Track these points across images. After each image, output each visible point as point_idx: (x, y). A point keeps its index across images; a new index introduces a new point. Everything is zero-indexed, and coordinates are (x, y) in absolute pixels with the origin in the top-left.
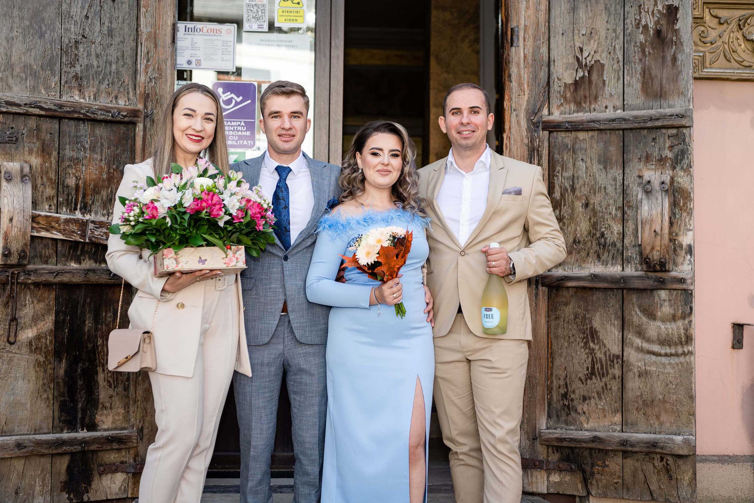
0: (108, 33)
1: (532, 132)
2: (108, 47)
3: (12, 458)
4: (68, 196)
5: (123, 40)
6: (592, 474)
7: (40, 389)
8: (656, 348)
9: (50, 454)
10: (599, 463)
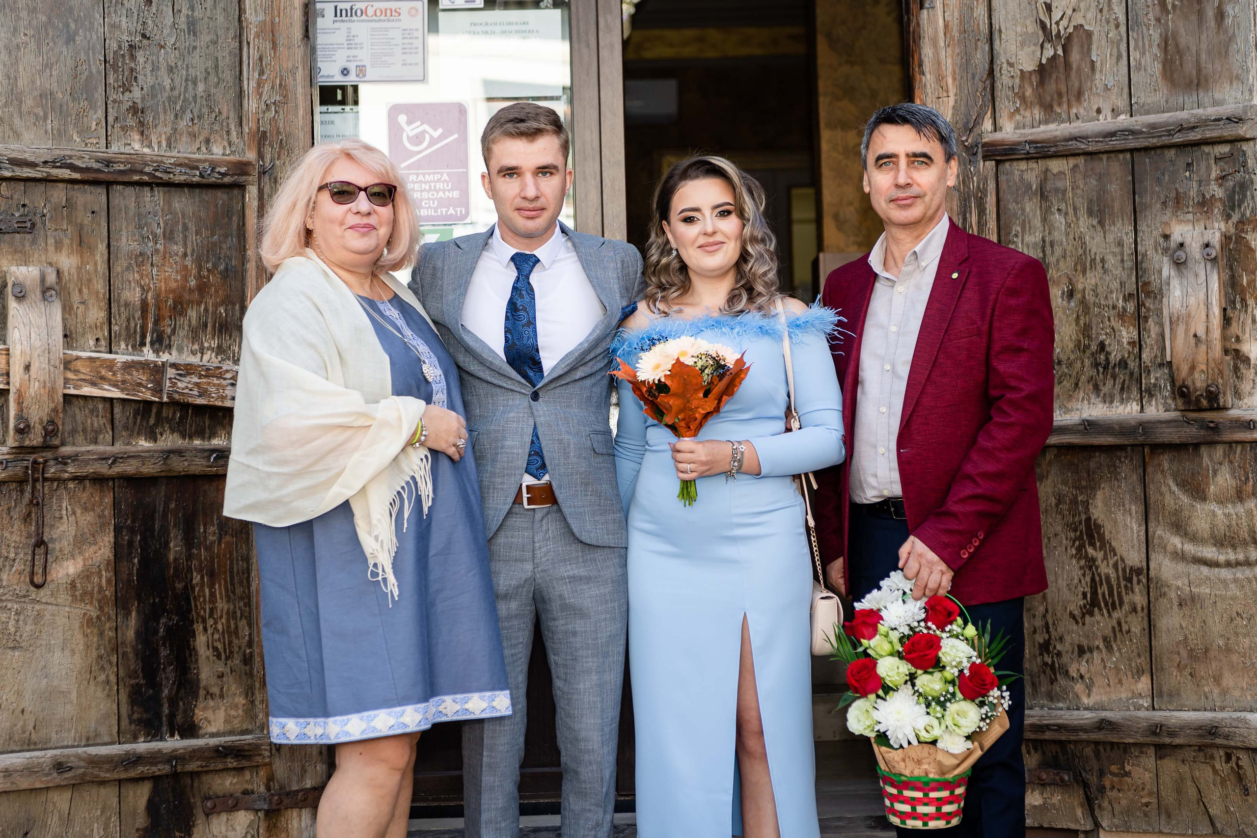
0: (189, 28)
1: (965, 165)
2: (189, 53)
3: (48, 788)
4: (128, 320)
5: (215, 38)
6: (1102, 789)
7: (94, 665)
8: (1209, 552)
9: (115, 780)
10: (1114, 768)
